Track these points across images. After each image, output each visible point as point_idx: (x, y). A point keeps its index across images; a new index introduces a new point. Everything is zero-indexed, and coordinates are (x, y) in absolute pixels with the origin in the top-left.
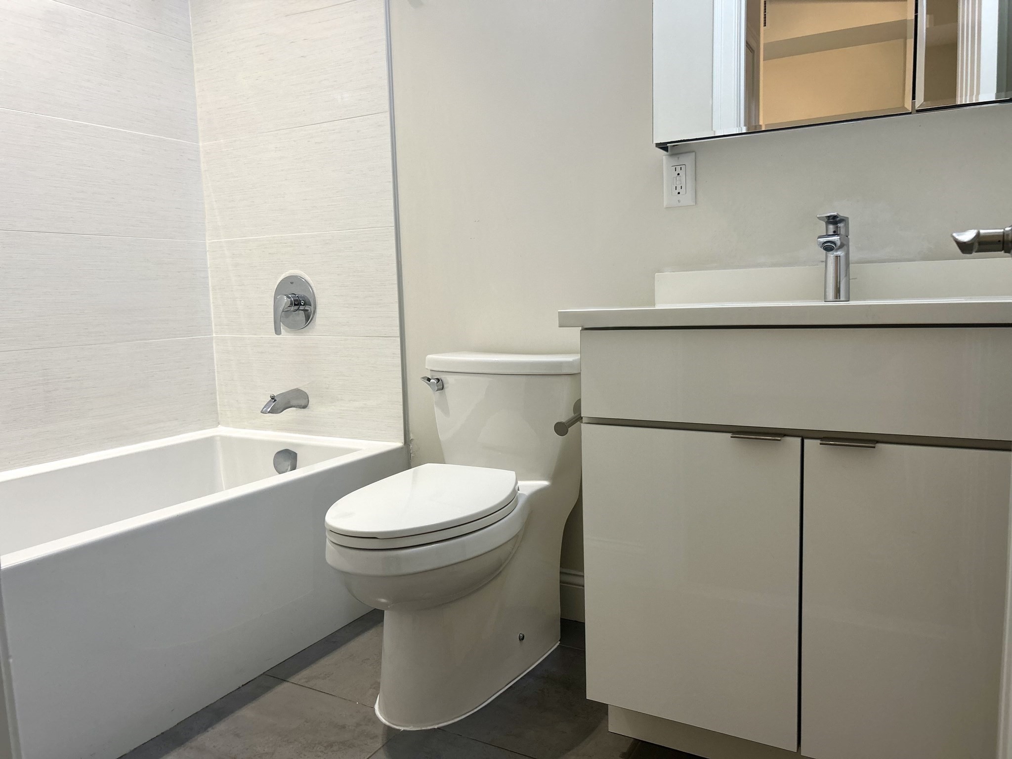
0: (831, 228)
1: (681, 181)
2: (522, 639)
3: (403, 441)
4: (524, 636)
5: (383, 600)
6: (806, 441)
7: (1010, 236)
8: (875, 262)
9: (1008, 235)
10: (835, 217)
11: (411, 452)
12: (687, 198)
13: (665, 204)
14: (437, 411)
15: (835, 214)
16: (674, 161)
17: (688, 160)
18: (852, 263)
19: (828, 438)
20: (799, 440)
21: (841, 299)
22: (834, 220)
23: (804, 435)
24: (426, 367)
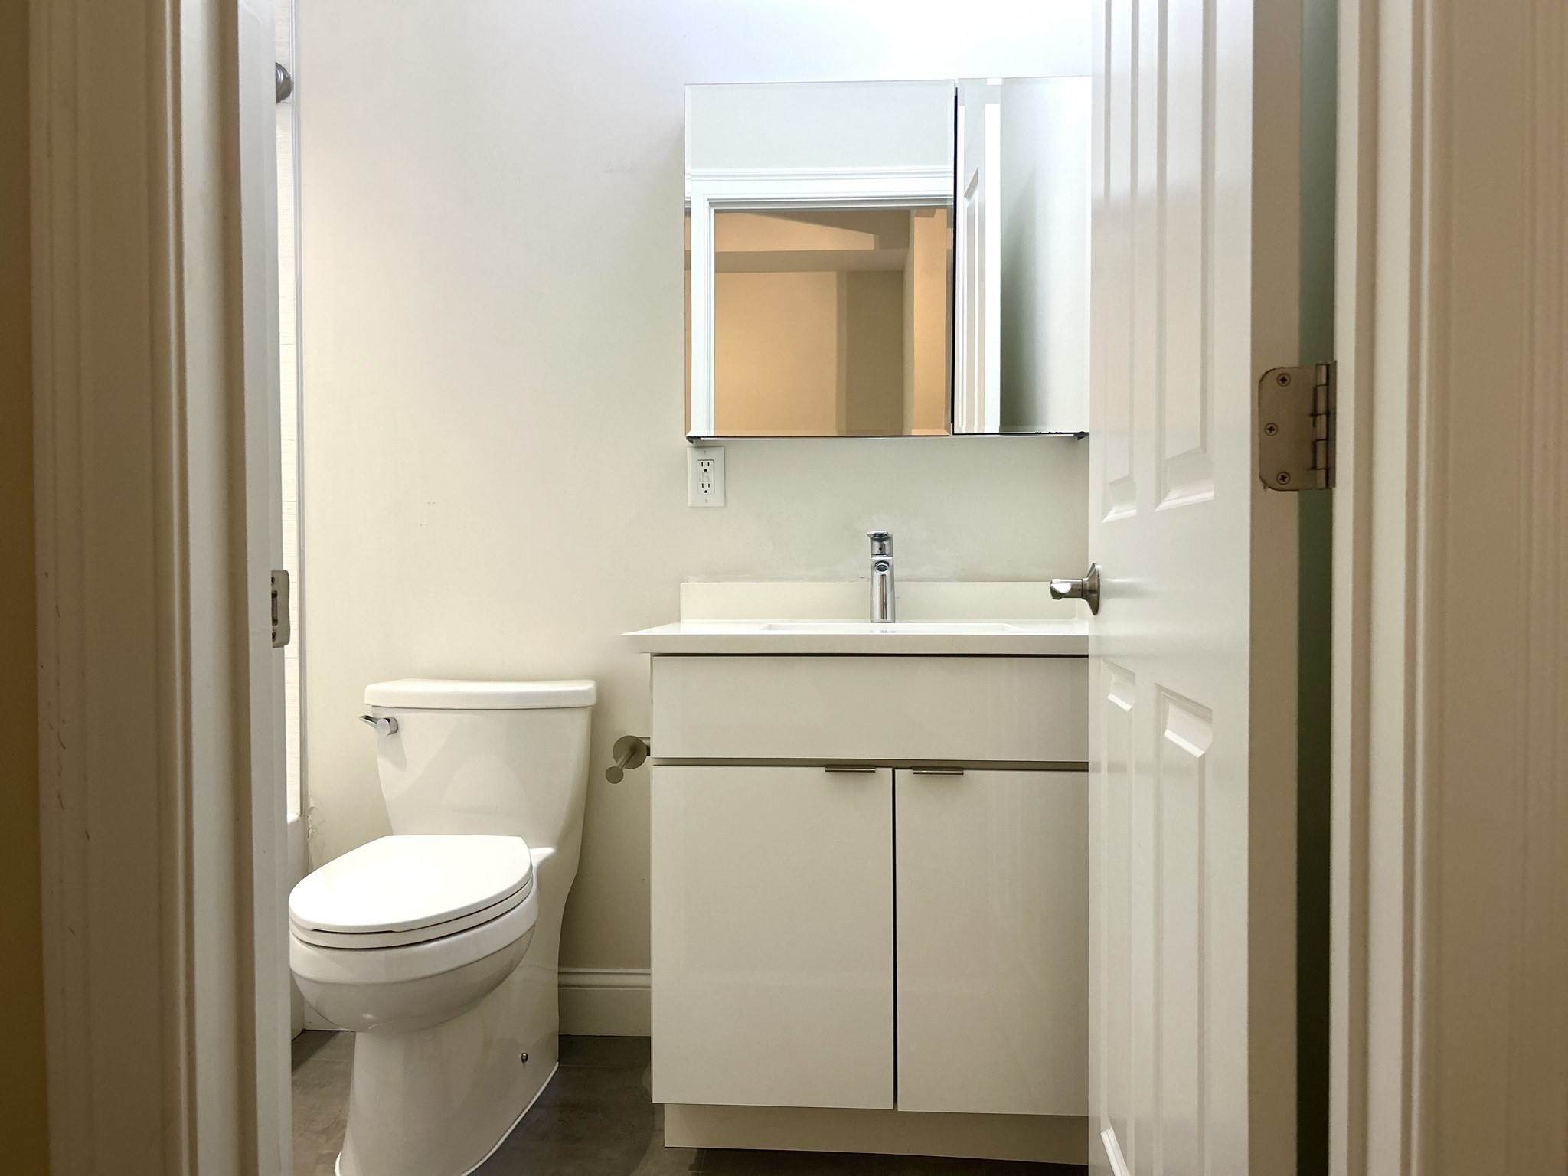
0: (877, 544)
1: (708, 477)
2: (525, 1060)
3: (298, 811)
4: (527, 1056)
5: (369, 1016)
6: (897, 771)
7: (1088, 585)
8: (914, 580)
9: (1086, 585)
10: (881, 535)
11: (310, 826)
12: (715, 499)
13: (689, 504)
14: (384, 766)
15: (884, 532)
16: (700, 455)
17: (716, 455)
18: (897, 581)
19: (919, 767)
20: (890, 770)
21: (889, 619)
22: (880, 538)
23: (895, 765)
24: (366, 702)
